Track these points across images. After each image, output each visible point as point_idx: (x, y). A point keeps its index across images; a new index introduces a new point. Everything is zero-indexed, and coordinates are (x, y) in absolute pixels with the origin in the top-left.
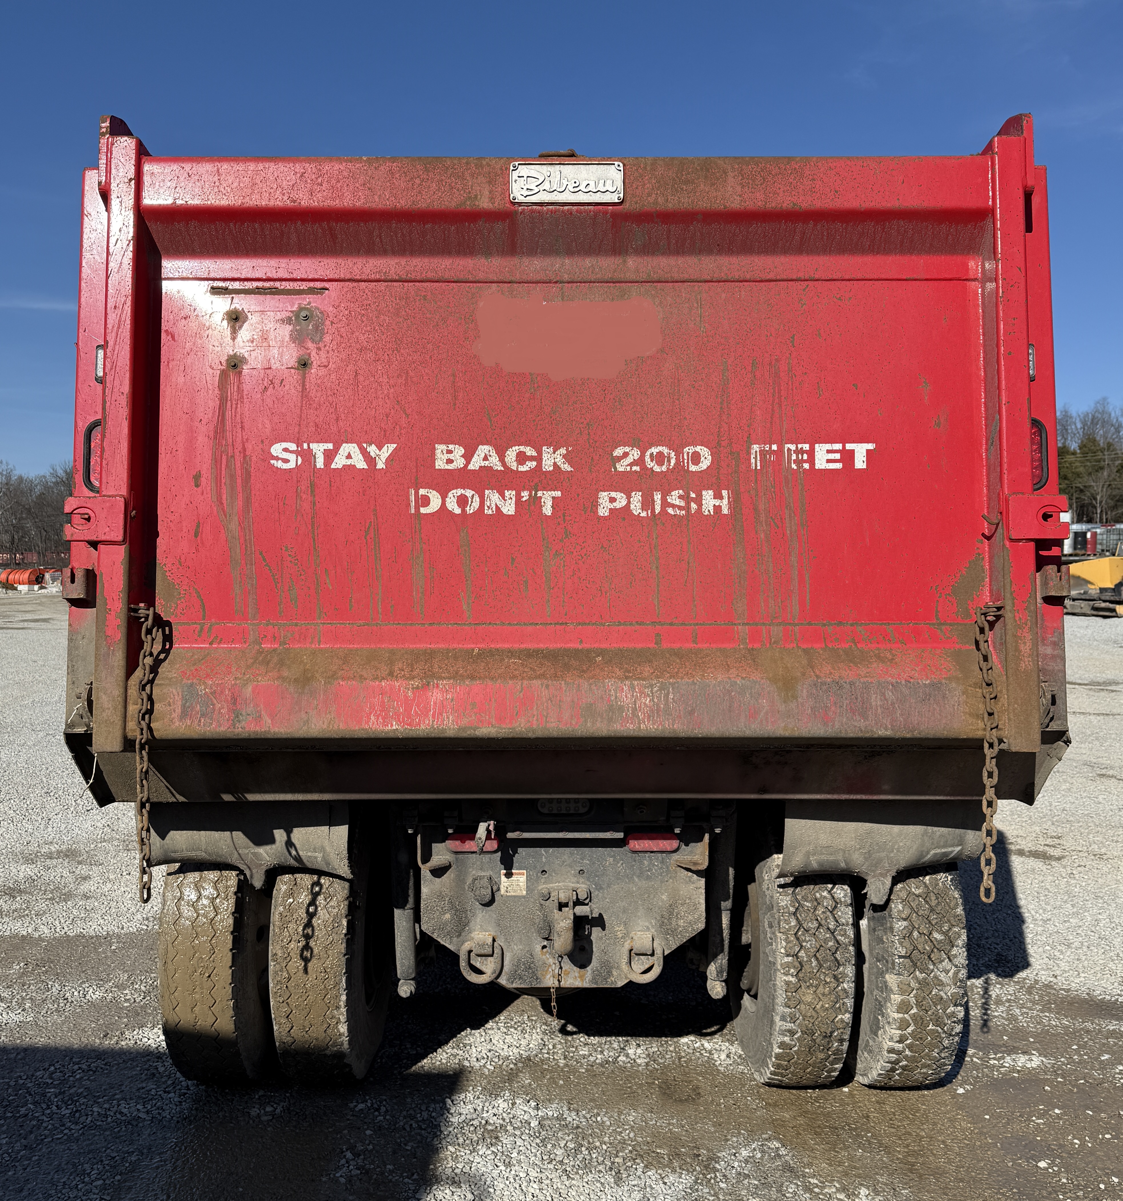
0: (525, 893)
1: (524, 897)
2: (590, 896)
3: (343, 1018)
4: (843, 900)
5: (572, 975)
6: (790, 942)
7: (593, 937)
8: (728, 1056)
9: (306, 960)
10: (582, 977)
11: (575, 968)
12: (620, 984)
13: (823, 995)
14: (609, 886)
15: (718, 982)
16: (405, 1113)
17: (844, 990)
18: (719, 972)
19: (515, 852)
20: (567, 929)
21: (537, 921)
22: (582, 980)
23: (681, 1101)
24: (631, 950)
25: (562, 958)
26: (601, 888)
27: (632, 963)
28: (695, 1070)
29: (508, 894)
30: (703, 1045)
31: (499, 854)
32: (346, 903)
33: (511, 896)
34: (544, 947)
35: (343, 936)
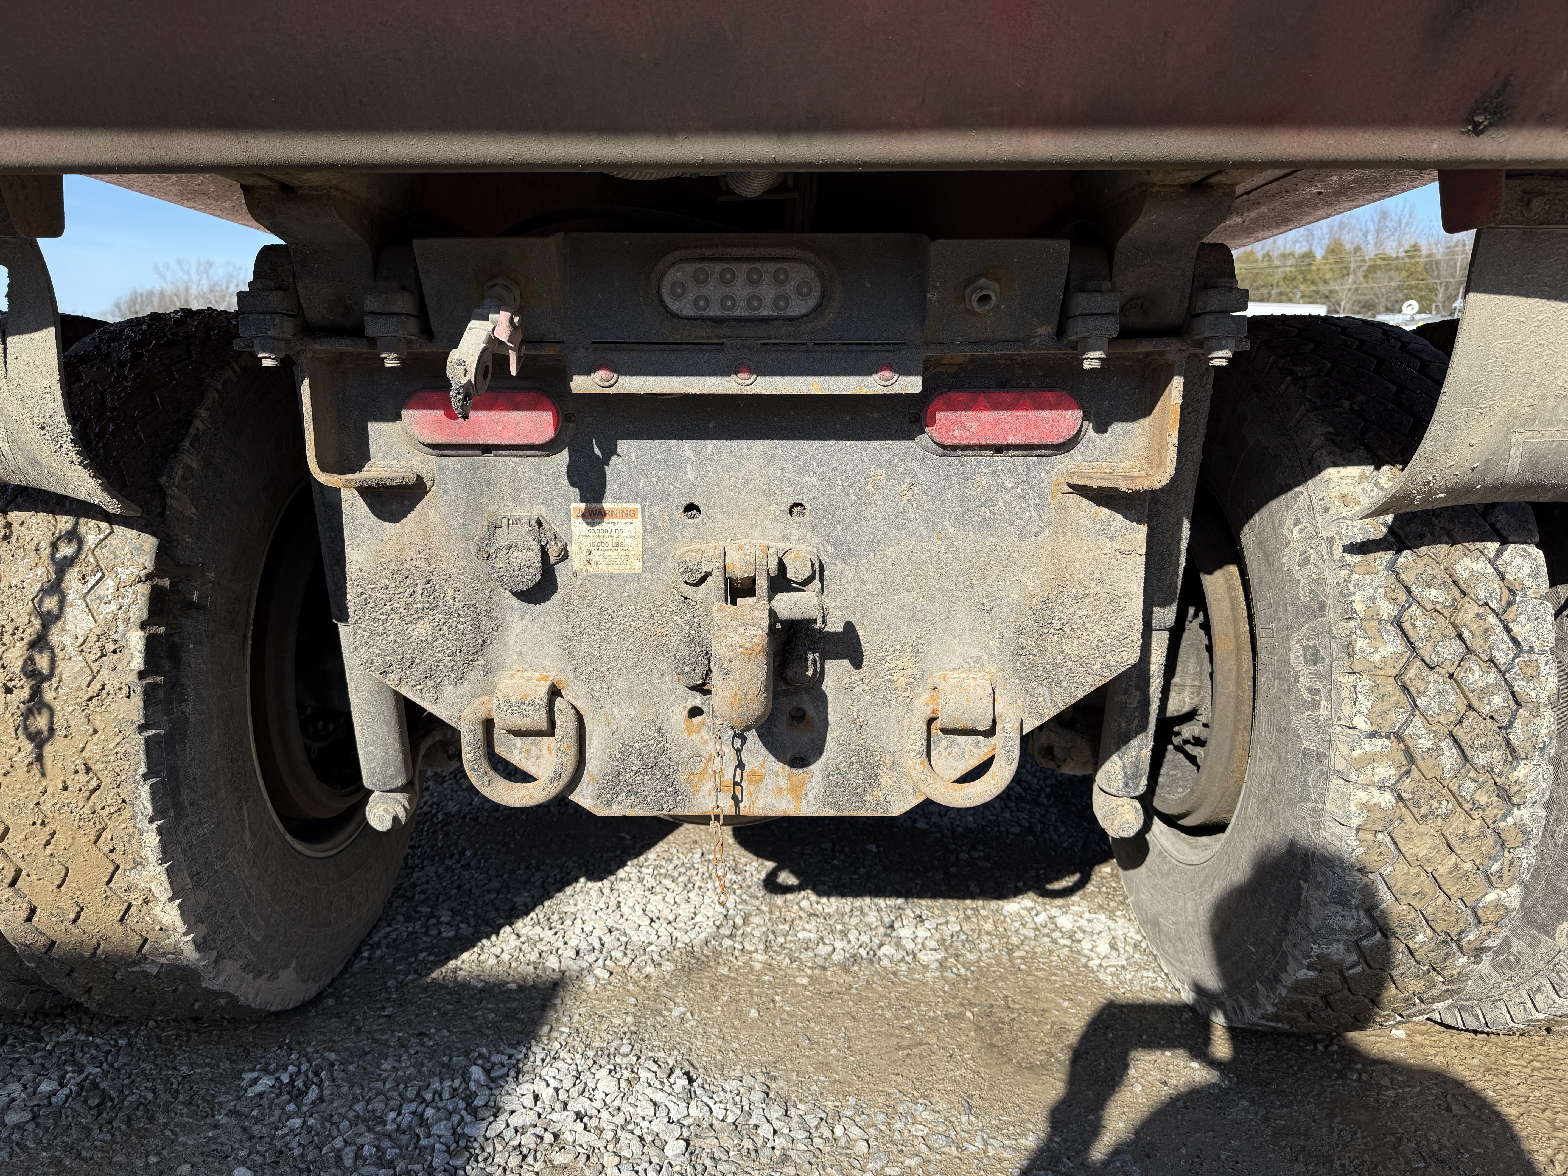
0: (638, 566)
1: (637, 577)
2: (818, 573)
3: (161, 888)
4: (1528, 582)
5: (770, 783)
6: (1382, 697)
7: (828, 686)
8: (1113, 947)
9: (39, 740)
10: (796, 790)
11: (779, 766)
12: (898, 808)
13: (1464, 838)
14: (872, 548)
15: (1125, 800)
16: (359, 1107)
17: (1520, 826)
18: (1130, 779)
19: (610, 451)
20: (749, 653)
21: (673, 643)
22: (798, 798)
23: (1031, 1068)
24: (931, 721)
25: (744, 740)
26: (852, 554)
27: (933, 753)
28: (1048, 980)
29: (593, 569)
30: (1052, 918)
31: (563, 457)
32: (144, 589)
33: (602, 575)
34: (695, 712)
35: (133, 677)
